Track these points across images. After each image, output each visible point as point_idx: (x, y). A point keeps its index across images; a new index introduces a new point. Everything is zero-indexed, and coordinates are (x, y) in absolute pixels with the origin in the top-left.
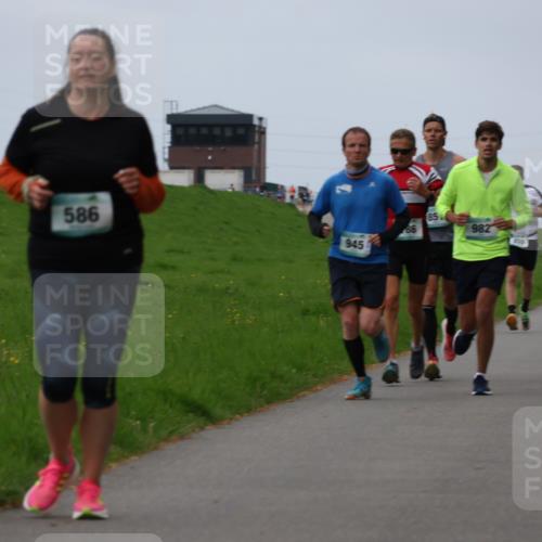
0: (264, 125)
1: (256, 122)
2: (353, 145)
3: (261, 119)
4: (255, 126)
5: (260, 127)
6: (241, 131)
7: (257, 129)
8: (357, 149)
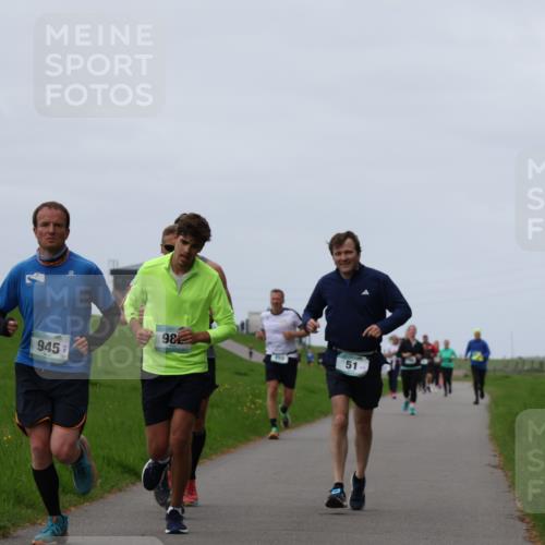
2: (46, 225)
8: (51, 229)
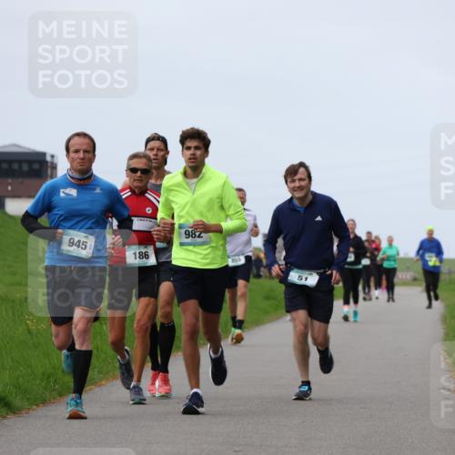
0: (55, 161)
1: (48, 159)
2: (77, 151)
3: (53, 156)
4: (47, 162)
5: (52, 163)
6: (36, 166)
7: (49, 164)
8: (81, 155)
